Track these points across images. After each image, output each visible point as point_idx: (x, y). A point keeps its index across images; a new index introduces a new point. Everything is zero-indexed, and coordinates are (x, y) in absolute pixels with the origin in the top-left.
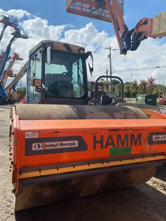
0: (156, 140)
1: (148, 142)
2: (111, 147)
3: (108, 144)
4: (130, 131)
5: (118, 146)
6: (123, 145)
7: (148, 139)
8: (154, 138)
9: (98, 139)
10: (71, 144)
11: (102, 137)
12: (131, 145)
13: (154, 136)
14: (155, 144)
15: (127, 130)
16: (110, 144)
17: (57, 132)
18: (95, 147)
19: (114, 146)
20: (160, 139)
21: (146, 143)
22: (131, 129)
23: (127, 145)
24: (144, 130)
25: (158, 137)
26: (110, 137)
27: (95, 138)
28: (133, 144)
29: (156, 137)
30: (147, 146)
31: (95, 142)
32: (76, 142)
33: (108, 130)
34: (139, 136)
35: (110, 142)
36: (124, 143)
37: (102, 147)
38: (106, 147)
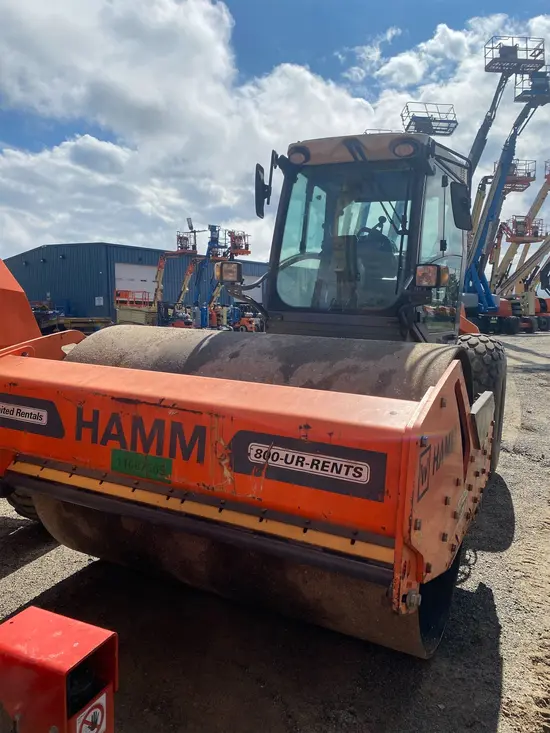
0: (262, 459)
1: (230, 462)
2: (114, 445)
3: (108, 437)
4: (171, 412)
5: (134, 447)
6: (146, 450)
7: (230, 452)
8: (253, 452)
9: (88, 417)
10: (36, 417)
11: (96, 414)
12: (172, 454)
13: (253, 448)
14: (258, 474)
15: (164, 406)
16: (114, 437)
17: (15, 384)
18: (79, 437)
19: (123, 445)
20: (282, 463)
21: (223, 463)
22: (174, 405)
23: (159, 452)
24: (217, 415)
25: (273, 451)
26: (115, 419)
27: (80, 412)
28: (179, 452)
29: (264, 450)
30: (227, 473)
31: (81, 423)
32: (44, 414)
33: (113, 398)
34: (200, 432)
35: (114, 431)
36: (150, 444)
37: (94, 440)
38: (104, 442)
